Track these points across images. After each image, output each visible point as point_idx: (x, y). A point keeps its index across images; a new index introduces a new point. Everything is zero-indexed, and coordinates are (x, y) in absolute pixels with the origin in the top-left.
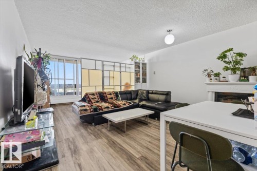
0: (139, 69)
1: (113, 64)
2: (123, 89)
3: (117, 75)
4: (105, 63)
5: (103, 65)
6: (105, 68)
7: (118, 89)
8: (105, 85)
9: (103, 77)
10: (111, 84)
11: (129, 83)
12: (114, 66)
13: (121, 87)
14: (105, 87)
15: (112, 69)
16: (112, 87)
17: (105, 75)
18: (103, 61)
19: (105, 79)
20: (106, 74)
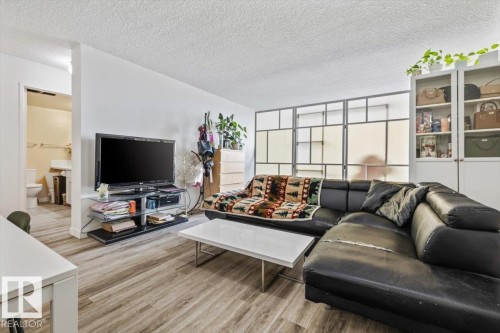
0: (448, 98)
1: (322, 108)
2: (353, 175)
3: (334, 135)
4: (299, 111)
5: (296, 117)
6: (301, 122)
7: (335, 174)
8: (298, 161)
9: (295, 144)
10: (316, 159)
11: (382, 156)
12: (325, 113)
13: (345, 167)
14: (299, 167)
15: (319, 120)
16: (319, 168)
17: (300, 139)
18: (294, 109)
19: (299, 148)
20: (303, 136)
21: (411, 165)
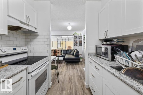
0: (77, 39)
2: (67, 49)
3: (64, 43)
6: (59, 40)
7: (64, 49)
9: (58, 44)
10: (61, 46)
11: (70, 46)
13: (66, 48)
14: (59, 48)
15: (62, 40)
16: (62, 48)
19: (59, 45)
20: (59, 42)
21: (74, 47)
